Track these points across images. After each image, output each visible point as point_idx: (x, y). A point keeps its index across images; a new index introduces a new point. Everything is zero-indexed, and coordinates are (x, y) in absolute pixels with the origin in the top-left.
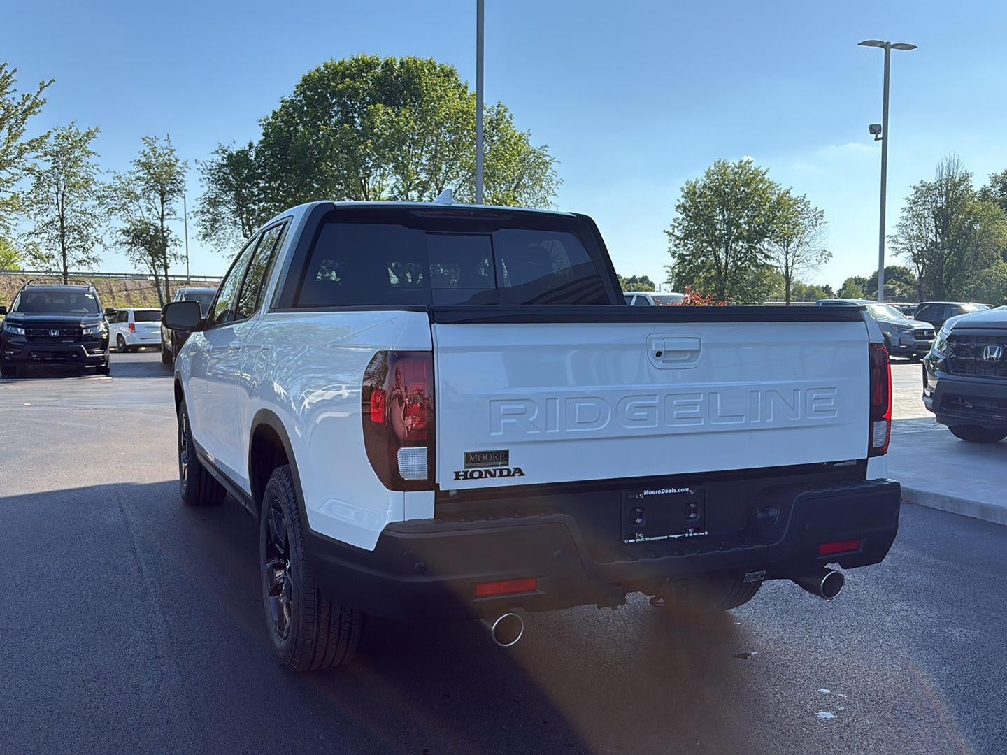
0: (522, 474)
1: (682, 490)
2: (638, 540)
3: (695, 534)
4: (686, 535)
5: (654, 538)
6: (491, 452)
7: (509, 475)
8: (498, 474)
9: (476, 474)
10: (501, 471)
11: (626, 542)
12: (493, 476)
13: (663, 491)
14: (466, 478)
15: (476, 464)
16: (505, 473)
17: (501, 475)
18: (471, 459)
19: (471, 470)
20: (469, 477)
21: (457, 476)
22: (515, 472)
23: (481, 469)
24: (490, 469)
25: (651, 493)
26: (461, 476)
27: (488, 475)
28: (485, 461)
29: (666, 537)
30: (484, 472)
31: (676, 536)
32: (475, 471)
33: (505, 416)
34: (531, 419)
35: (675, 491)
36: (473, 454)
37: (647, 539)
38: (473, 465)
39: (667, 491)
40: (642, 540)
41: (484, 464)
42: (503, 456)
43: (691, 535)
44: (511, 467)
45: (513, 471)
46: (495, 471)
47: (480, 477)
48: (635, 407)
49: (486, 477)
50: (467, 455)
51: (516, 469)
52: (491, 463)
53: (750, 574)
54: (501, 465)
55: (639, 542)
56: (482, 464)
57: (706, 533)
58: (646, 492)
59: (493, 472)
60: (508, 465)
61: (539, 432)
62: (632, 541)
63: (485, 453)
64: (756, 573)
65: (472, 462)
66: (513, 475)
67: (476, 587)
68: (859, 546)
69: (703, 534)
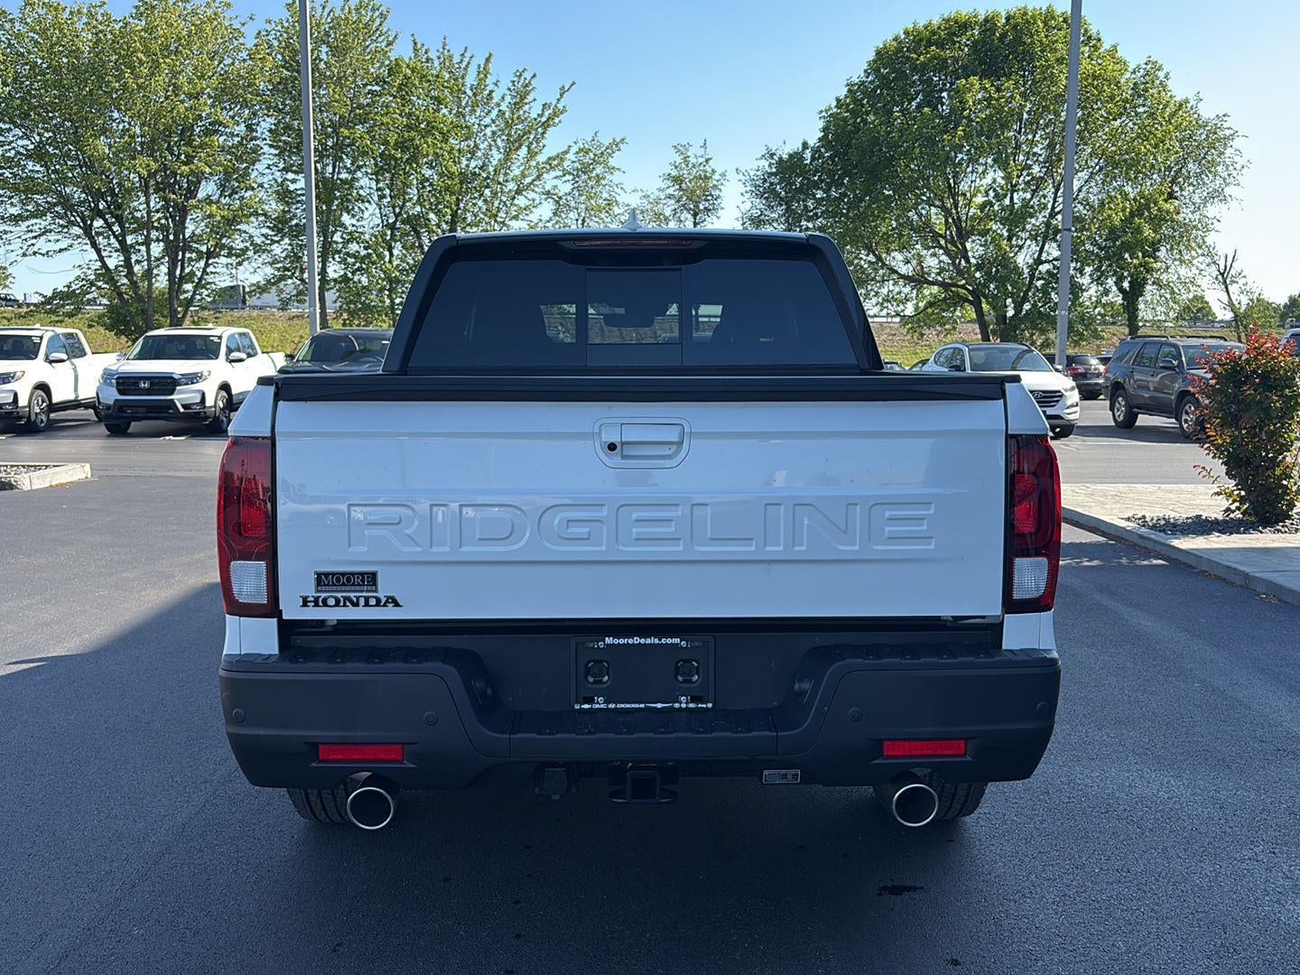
0: (397, 604)
1: (669, 641)
2: (597, 706)
3: (691, 705)
4: (677, 705)
5: (623, 706)
6: (353, 574)
7: (378, 604)
8: (362, 601)
9: (332, 602)
10: (367, 600)
11: (577, 707)
12: (356, 604)
13: (637, 640)
14: (316, 605)
15: (331, 588)
16: (373, 602)
17: (367, 604)
18: (322, 579)
19: (323, 595)
20: (321, 604)
21: (305, 603)
22: (387, 602)
23: (339, 595)
24: (352, 595)
25: (616, 641)
26: (311, 602)
27: (348, 604)
28: (343, 584)
29: (643, 706)
30: (342, 599)
31: (659, 706)
32: (329, 597)
33: (369, 527)
34: (407, 532)
35: (657, 641)
36: (327, 575)
37: (612, 706)
38: (328, 588)
39: (643, 641)
40: (602, 706)
41: (343, 588)
42: (372, 579)
43: (684, 706)
44: (382, 594)
45: (384, 600)
46: (358, 598)
47: (337, 604)
48: (568, 521)
49: (345, 605)
50: (319, 575)
51: (388, 598)
52: (353, 588)
53: (772, 772)
54: (367, 591)
55: (598, 709)
56: (339, 588)
57: (710, 705)
58: (609, 640)
59: (355, 600)
60: (376, 591)
61: (420, 549)
62: (586, 706)
63: (343, 574)
64: (783, 772)
65: (325, 585)
66: (385, 605)
67: (317, 748)
68: (966, 751)
69: (705, 706)
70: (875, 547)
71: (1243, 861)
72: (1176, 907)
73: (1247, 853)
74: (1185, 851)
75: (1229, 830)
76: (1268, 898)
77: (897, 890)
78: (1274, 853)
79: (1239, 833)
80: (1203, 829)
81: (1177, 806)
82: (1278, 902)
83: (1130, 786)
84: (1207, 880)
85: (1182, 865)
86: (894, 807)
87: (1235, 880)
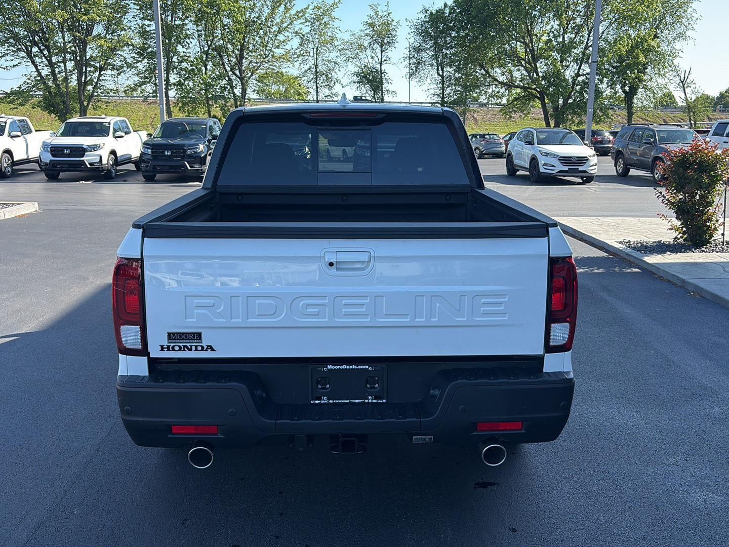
0: (213, 350)
1: (362, 367)
2: (323, 402)
3: (374, 401)
4: (366, 401)
5: (337, 401)
6: (188, 333)
7: (203, 349)
8: (194, 348)
9: (176, 348)
10: (196, 347)
11: (312, 402)
12: (190, 350)
13: (344, 367)
14: (169, 350)
15: (176, 341)
16: (199, 348)
17: (196, 350)
18: (171, 336)
19: (172, 345)
20: (171, 349)
21: (162, 348)
22: (207, 348)
23: (181, 345)
24: (188, 345)
25: (333, 367)
26: (166, 348)
27: (186, 349)
28: (183, 339)
29: (348, 401)
30: (182, 347)
31: (357, 401)
32: (175, 346)
33: (197, 308)
34: (218, 311)
35: (356, 367)
36: (174, 334)
37: (331, 401)
38: (174, 341)
39: (348, 367)
40: (326, 402)
41: (183, 341)
42: (198, 336)
43: (370, 401)
44: (204, 344)
45: (206, 347)
46: (191, 346)
47: (180, 350)
48: (307, 305)
49: (184, 350)
50: (169, 334)
51: (208, 346)
52: (188, 341)
53: (418, 437)
54: (196, 343)
55: (324, 403)
56: (181, 341)
57: (384, 401)
58: (330, 367)
59: (190, 347)
60: (201, 342)
61: (225, 320)
62: (317, 402)
63: (183, 333)
64: (423, 437)
65: (173, 339)
66: (206, 350)
67: (171, 428)
68: (522, 427)
69: (382, 401)
70: (476, 319)
71: (669, 465)
72: (632, 495)
73: (672, 461)
74: (640, 459)
75: (663, 446)
76: (681, 489)
77: (485, 485)
78: (687, 460)
79: (669, 448)
80: (649, 445)
81: (637, 431)
82: (687, 491)
83: (612, 418)
84: (650, 477)
85: (637, 468)
86: (483, 456)
87: (665, 477)
